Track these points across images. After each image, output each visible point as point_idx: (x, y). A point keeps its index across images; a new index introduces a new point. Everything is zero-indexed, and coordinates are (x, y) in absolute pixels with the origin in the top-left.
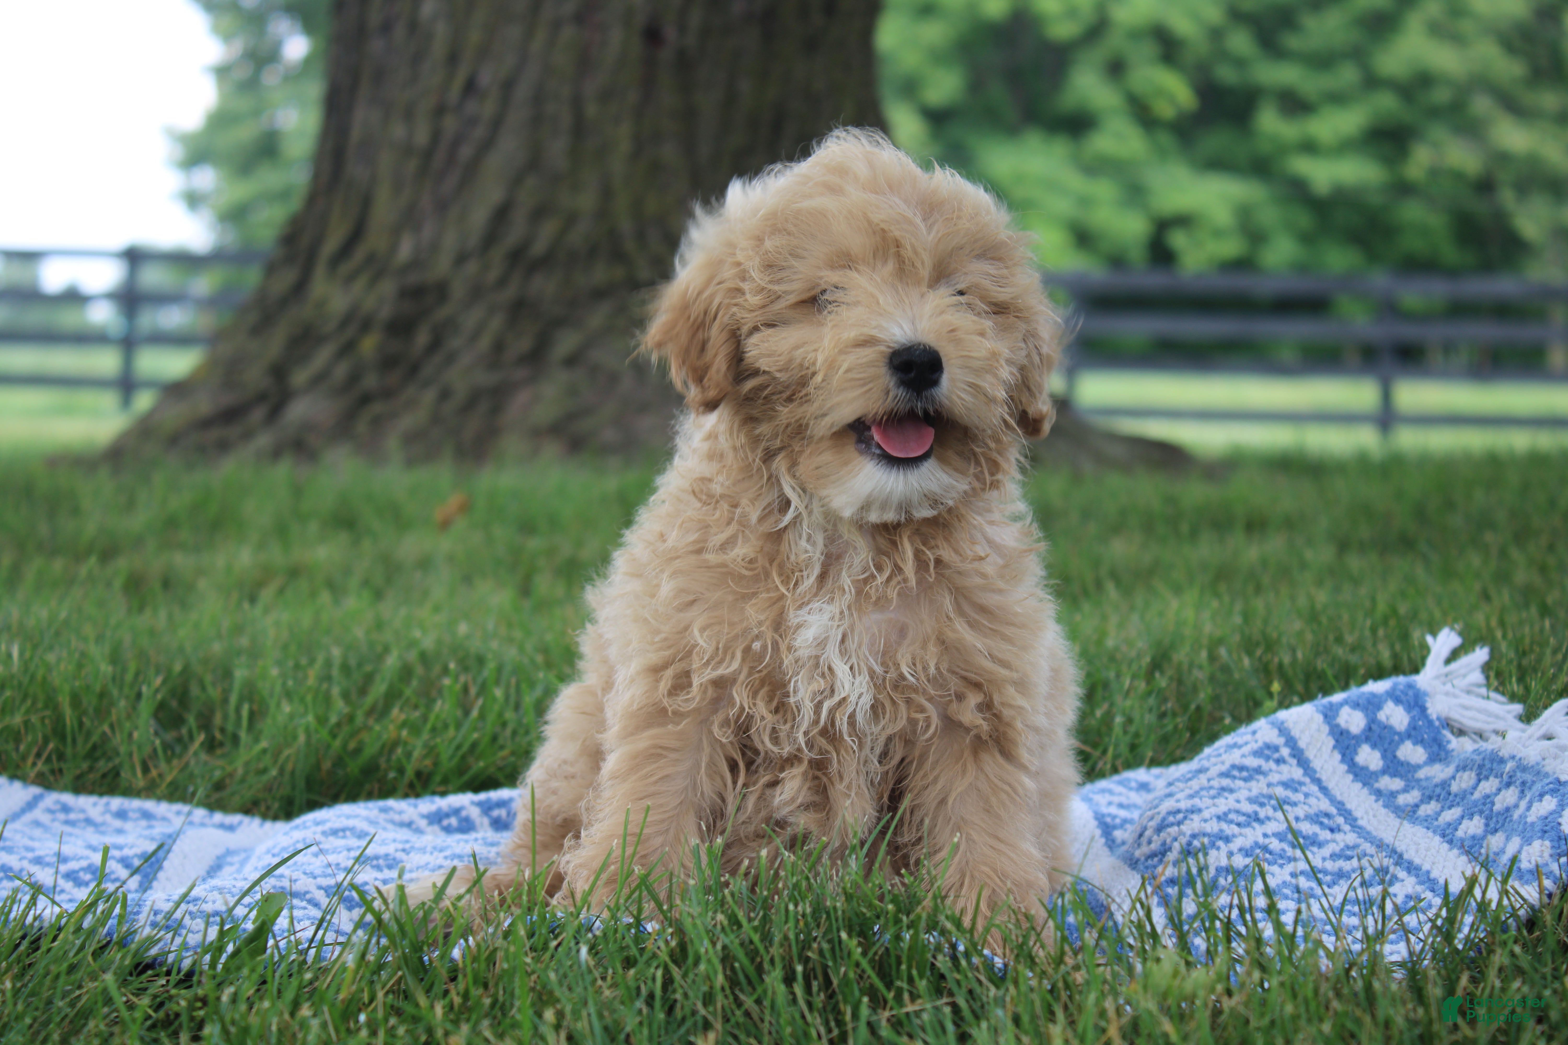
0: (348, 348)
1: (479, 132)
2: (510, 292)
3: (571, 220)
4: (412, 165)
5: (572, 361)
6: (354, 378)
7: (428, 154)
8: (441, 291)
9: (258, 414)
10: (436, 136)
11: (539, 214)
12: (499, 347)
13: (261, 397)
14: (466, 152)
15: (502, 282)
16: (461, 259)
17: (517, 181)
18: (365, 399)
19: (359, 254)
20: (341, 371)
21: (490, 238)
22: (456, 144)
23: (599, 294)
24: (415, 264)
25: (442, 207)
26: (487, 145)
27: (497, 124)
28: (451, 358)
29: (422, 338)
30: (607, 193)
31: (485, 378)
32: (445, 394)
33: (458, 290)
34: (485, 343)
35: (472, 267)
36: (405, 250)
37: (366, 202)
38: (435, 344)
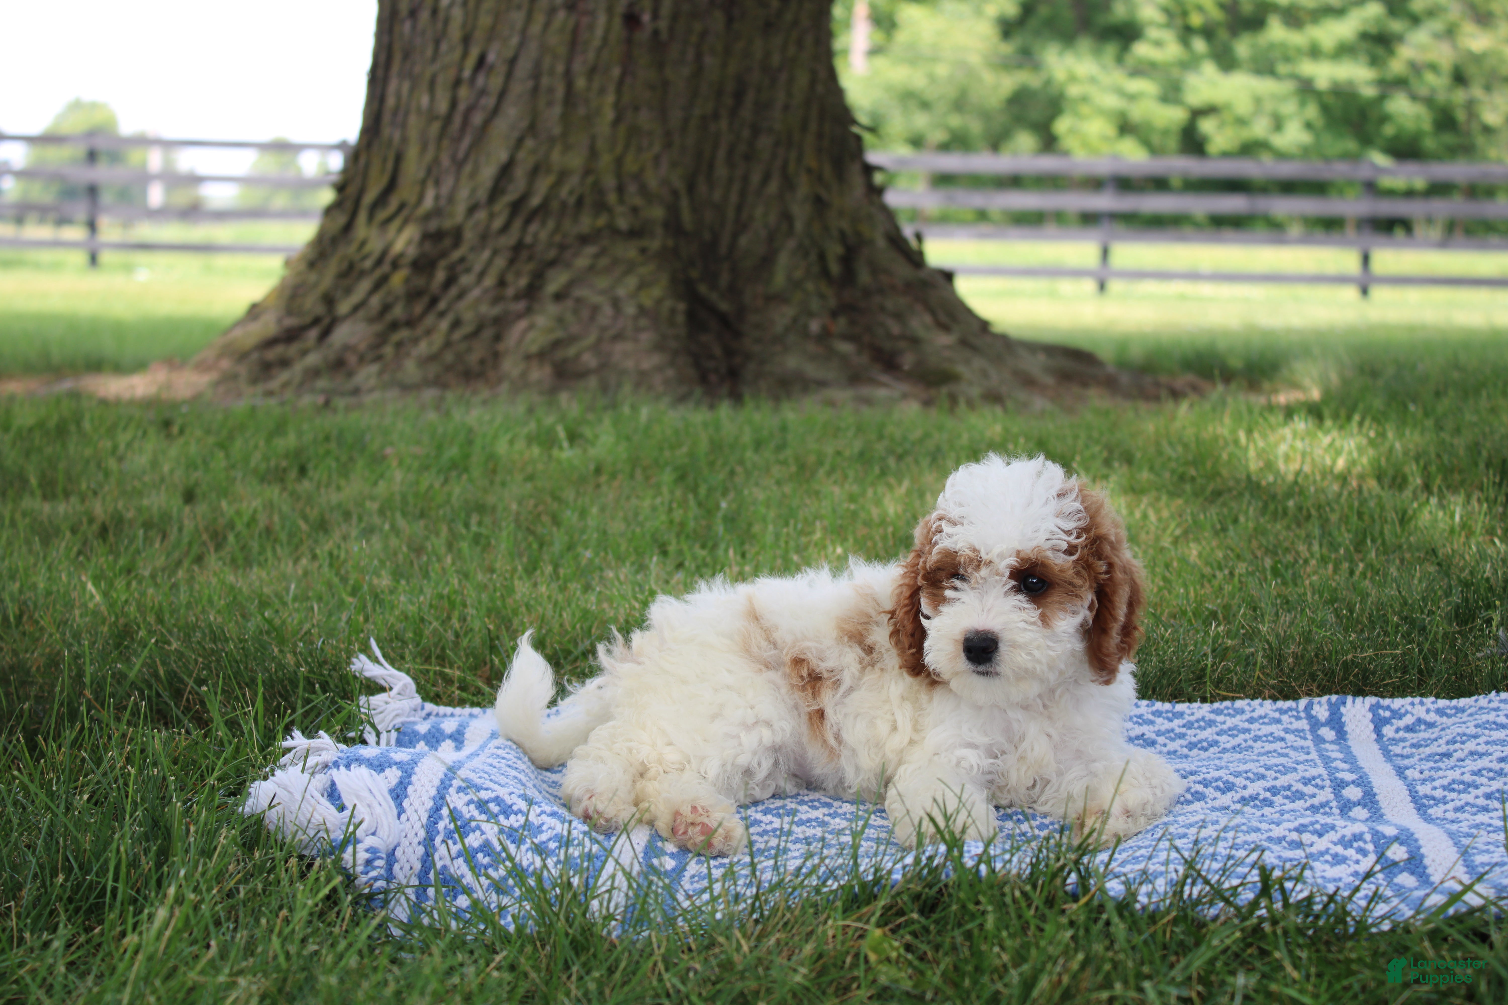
0: (381, 282)
1: (489, 102)
2: (510, 240)
3: (563, 175)
4: (435, 127)
5: (559, 297)
6: (386, 308)
7: (448, 119)
8: (457, 235)
9: (313, 334)
10: (454, 103)
11: (535, 172)
12: (502, 283)
13: (316, 321)
14: (477, 119)
15: (505, 228)
16: (472, 210)
17: (519, 142)
18: (394, 326)
19: (394, 201)
20: (375, 301)
21: (496, 192)
22: (470, 110)
23: (584, 240)
24: (437, 212)
25: (459, 165)
26: (496, 111)
27: (502, 95)
28: (462, 293)
29: (440, 276)
30: (593, 153)
31: (489, 310)
32: (456, 324)
33: (469, 236)
34: (489, 281)
35: (481, 215)
36: (429, 201)
37: (399, 159)
38: (450, 281)
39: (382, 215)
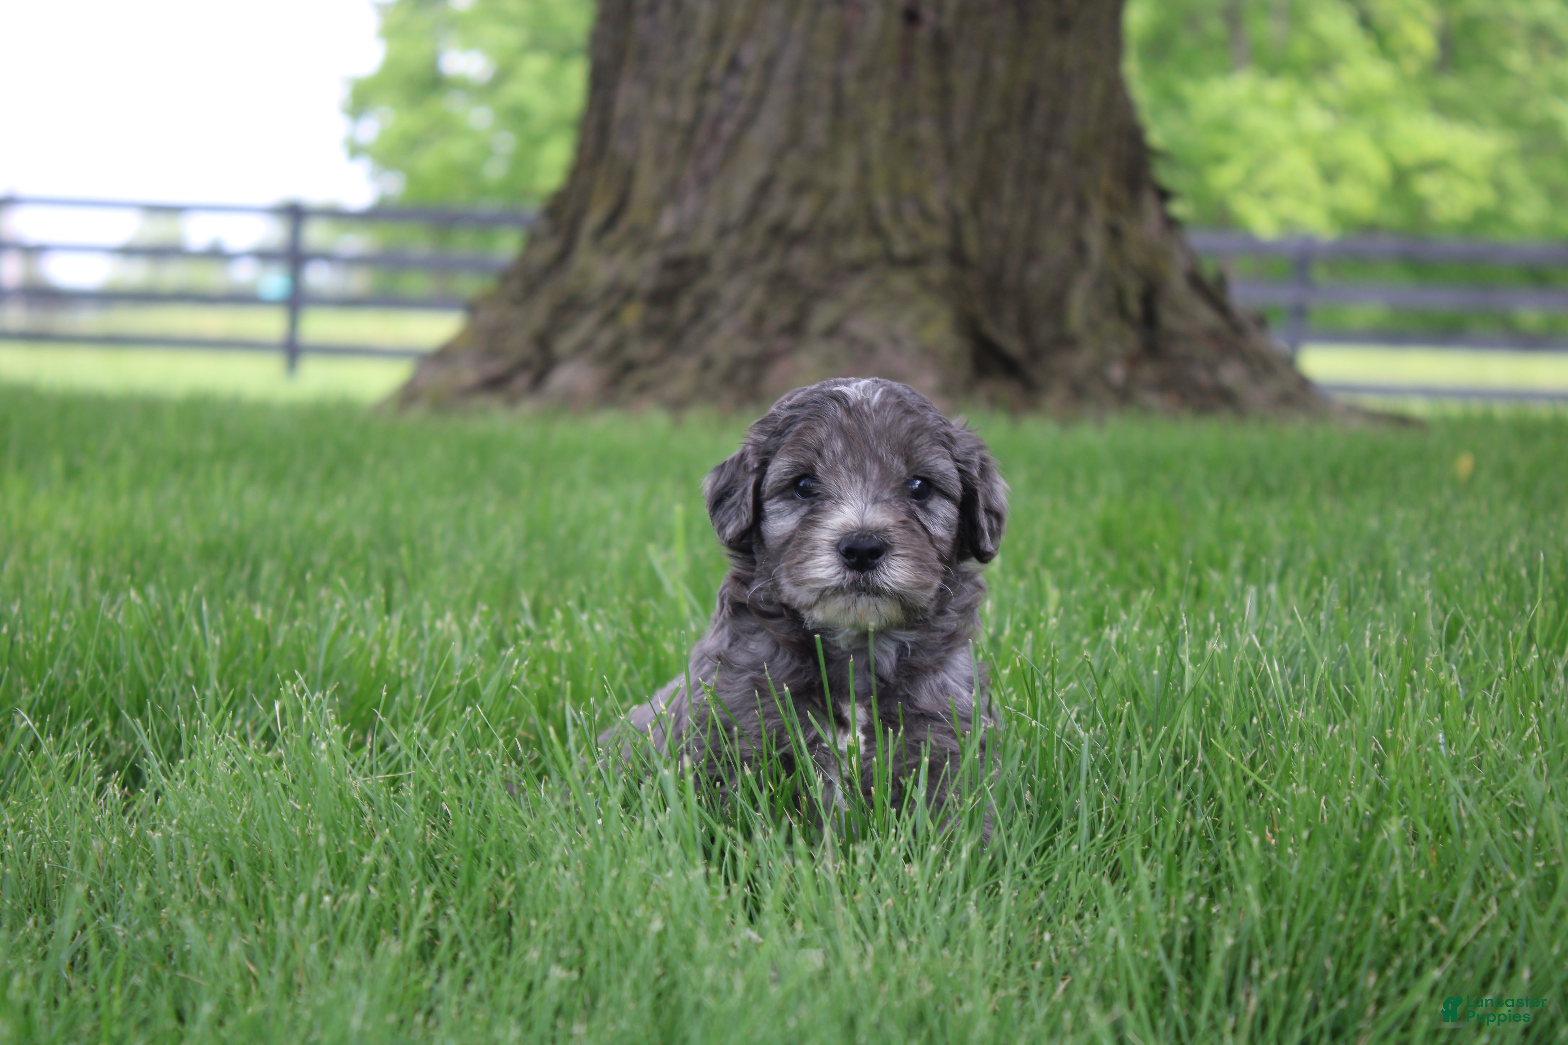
0: (611, 317)
1: (742, 109)
2: (771, 265)
3: (830, 195)
4: (675, 141)
5: (832, 332)
6: (617, 347)
7: (691, 130)
8: (702, 263)
9: (522, 381)
10: (699, 112)
11: (800, 188)
12: (759, 317)
13: (524, 365)
14: (728, 128)
15: (763, 255)
16: (723, 231)
17: (779, 155)
18: (629, 367)
19: (624, 225)
20: (606, 338)
21: (753, 212)
22: (719, 120)
23: (857, 268)
24: (678, 236)
25: (704, 180)
26: (748, 122)
27: (759, 100)
28: (713, 328)
29: (685, 307)
30: (865, 169)
31: (747, 348)
32: (707, 364)
33: (720, 262)
34: (745, 315)
35: (733, 242)
36: (667, 223)
37: (629, 176)
38: (698, 315)
39: (611, 238)
